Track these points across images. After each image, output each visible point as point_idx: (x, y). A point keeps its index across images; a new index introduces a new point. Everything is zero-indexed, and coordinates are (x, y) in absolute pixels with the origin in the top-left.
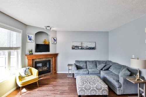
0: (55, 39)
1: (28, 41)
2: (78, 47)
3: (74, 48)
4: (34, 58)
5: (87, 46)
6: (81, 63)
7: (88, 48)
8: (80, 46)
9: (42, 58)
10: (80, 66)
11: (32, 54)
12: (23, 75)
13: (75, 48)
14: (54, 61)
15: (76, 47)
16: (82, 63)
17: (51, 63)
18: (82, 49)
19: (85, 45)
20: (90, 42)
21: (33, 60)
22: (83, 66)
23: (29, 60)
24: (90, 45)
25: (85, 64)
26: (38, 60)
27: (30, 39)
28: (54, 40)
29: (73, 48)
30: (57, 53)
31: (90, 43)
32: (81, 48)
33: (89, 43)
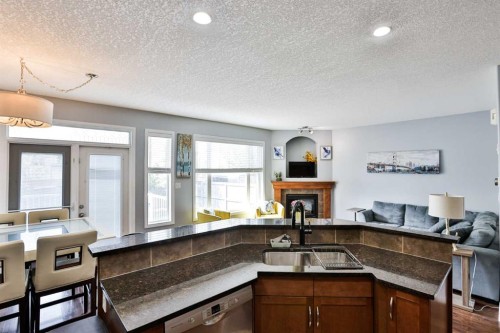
0: (329, 149)
1: (275, 157)
2: (383, 166)
3: (373, 168)
4: (284, 188)
5: (410, 164)
6: (387, 208)
7: (413, 168)
8: (391, 162)
9: (300, 190)
10: (382, 217)
11: (281, 180)
12: (264, 210)
13: (377, 169)
14: (327, 197)
15: (378, 166)
16: (391, 211)
17: (319, 202)
18: (394, 171)
19: (403, 161)
20: (420, 151)
21: (282, 190)
22: (392, 216)
23: (275, 190)
24: (422, 159)
25: (399, 213)
26: (291, 192)
27: (278, 155)
28: (326, 151)
29: (370, 170)
30: (333, 180)
31: (421, 155)
32: (391, 168)
33: (416, 155)
